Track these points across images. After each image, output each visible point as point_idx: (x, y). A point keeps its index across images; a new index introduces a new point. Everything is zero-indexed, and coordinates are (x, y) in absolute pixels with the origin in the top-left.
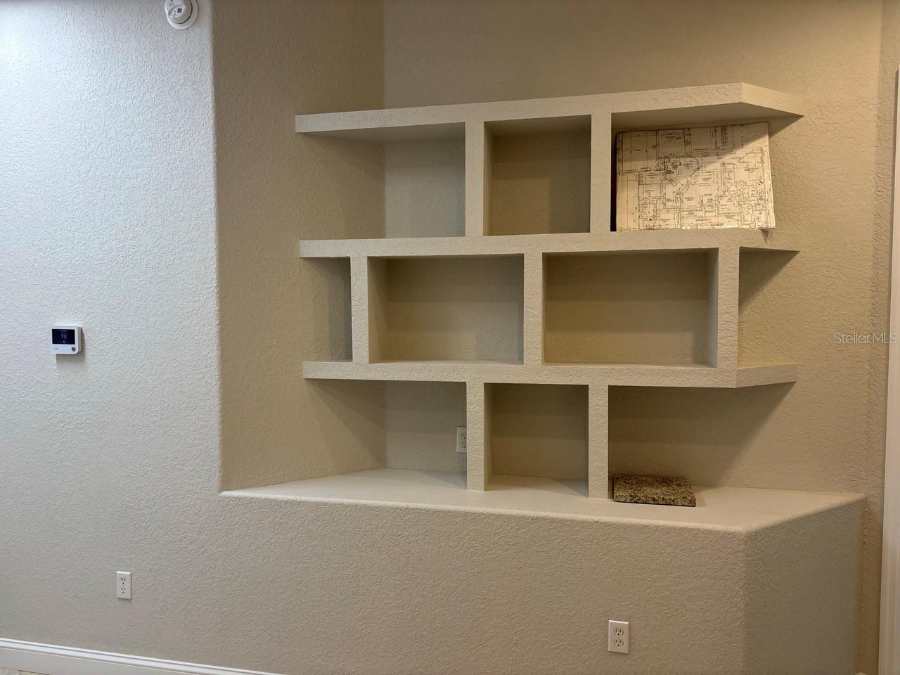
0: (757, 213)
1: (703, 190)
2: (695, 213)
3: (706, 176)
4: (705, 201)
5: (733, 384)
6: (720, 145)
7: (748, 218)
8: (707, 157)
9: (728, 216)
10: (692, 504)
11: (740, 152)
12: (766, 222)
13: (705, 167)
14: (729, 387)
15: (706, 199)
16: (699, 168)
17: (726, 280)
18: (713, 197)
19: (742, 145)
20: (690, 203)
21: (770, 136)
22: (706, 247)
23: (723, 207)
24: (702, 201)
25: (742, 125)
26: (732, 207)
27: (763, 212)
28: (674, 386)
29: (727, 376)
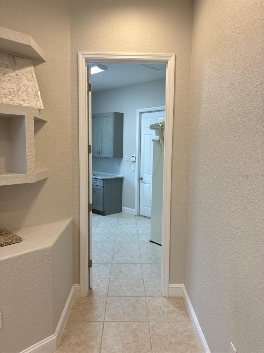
0: (36, 101)
1: (9, 85)
2: (8, 96)
3: (9, 78)
4: (11, 91)
5: (34, 181)
6: (13, 64)
7: (32, 103)
8: (8, 69)
9: (24, 101)
10: (20, 240)
11: (23, 70)
12: (40, 107)
13: (8, 74)
14: (33, 182)
15: (11, 90)
16: (5, 74)
17: (29, 132)
18: (15, 90)
19: (23, 67)
20: (4, 91)
21: (34, 66)
22: (19, 114)
23: (20, 96)
24: (10, 91)
25: (22, 58)
26: (24, 96)
27: (38, 101)
28: (7, 184)
29: (32, 177)
